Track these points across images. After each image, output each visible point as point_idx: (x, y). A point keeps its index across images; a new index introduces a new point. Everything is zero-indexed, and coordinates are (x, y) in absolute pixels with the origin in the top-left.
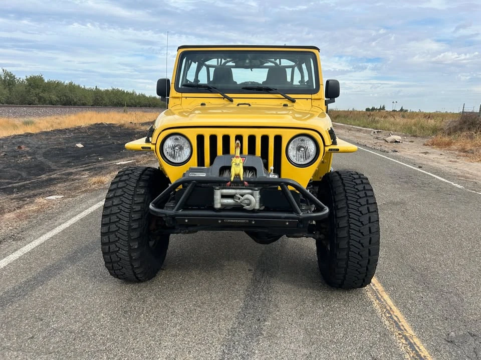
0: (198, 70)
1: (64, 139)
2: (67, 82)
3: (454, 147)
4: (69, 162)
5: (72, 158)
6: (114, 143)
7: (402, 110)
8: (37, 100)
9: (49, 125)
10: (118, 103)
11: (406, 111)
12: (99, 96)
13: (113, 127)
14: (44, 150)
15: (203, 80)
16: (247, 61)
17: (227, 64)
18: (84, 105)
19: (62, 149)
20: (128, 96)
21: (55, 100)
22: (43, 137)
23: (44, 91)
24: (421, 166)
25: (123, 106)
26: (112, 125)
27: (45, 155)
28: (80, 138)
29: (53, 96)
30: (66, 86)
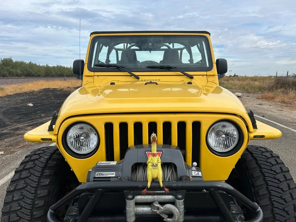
0: (109, 52)
1: (21, 100)
2: (27, 62)
3: (277, 100)
4: (19, 118)
5: (22, 115)
6: (55, 102)
7: (235, 75)
8: (8, 73)
9: (14, 90)
10: (61, 75)
11: (238, 76)
12: (49, 70)
13: (56, 90)
14: (4, 109)
15: (113, 60)
16: (150, 44)
17: (132, 48)
18: (39, 76)
19: (17, 108)
20: (67, 70)
21: (20, 73)
22: (6, 99)
23: (12, 68)
24: (263, 115)
25: (64, 76)
26: (55, 89)
27: (4, 113)
28: (32, 99)
29: (18, 71)
30: (27, 64)
